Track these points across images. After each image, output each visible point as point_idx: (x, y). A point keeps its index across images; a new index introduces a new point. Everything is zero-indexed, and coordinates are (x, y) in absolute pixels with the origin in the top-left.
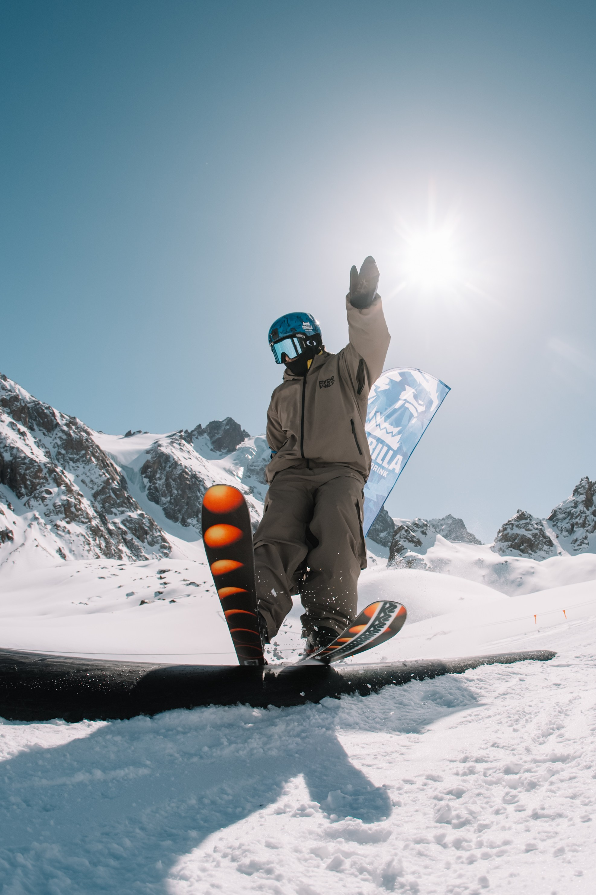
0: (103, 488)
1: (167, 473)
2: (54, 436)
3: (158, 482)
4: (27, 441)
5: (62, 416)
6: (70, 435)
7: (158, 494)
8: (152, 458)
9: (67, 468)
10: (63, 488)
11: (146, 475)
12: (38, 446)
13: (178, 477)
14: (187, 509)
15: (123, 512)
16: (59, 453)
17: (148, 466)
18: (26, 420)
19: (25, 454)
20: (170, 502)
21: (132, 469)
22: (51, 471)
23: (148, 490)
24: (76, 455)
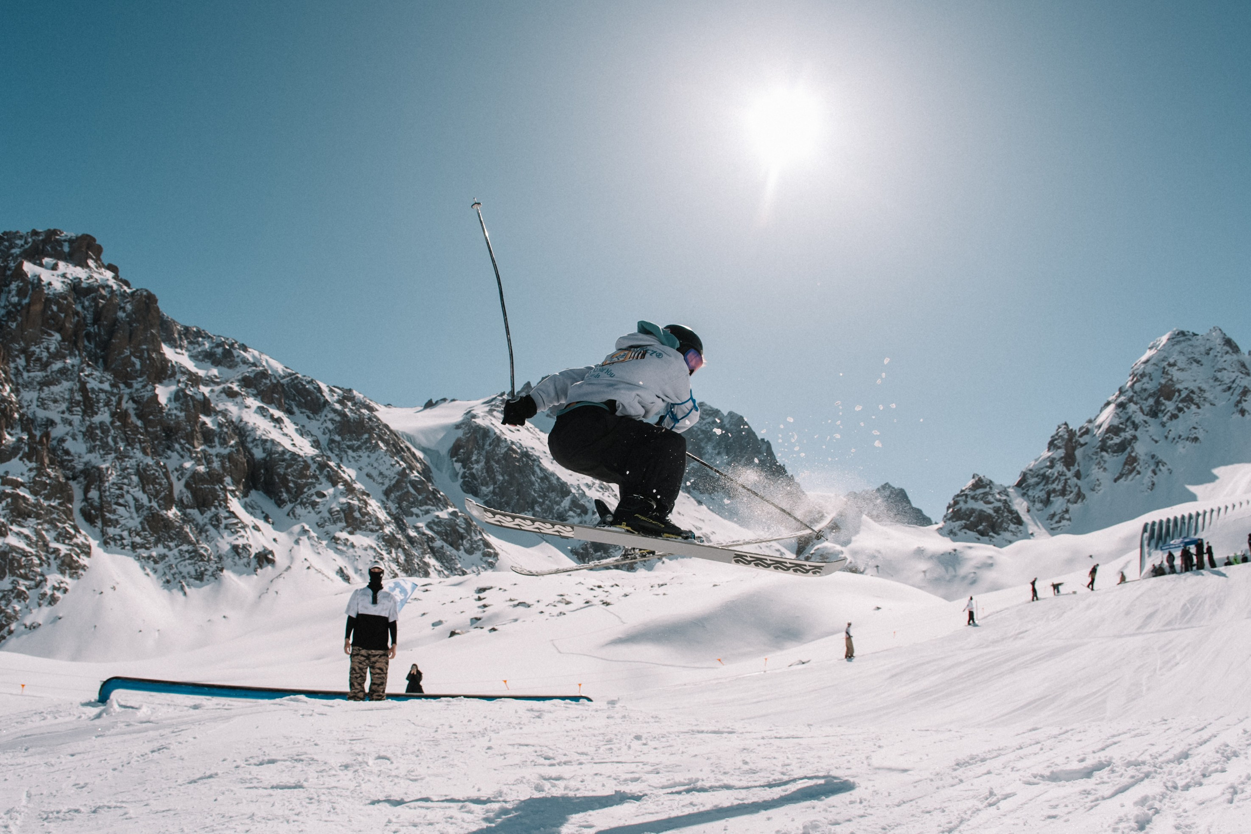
0: (398, 482)
1: (487, 452)
2: (323, 418)
3: (476, 466)
4: (285, 431)
5: (331, 390)
6: (345, 415)
7: (475, 482)
8: (465, 434)
9: (344, 459)
10: (341, 487)
11: (458, 458)
12: (302, 435)
13: (503, 457)
14: (518, 500)
15: (427, 512)
16: (332, 441)
17: (459, 445)
18: (281, 402)
19: (284, 447)
20: (494, 493)
21: (438, 452)
22: (322, 466)
23: (462, 478)
24: (355, 440)
